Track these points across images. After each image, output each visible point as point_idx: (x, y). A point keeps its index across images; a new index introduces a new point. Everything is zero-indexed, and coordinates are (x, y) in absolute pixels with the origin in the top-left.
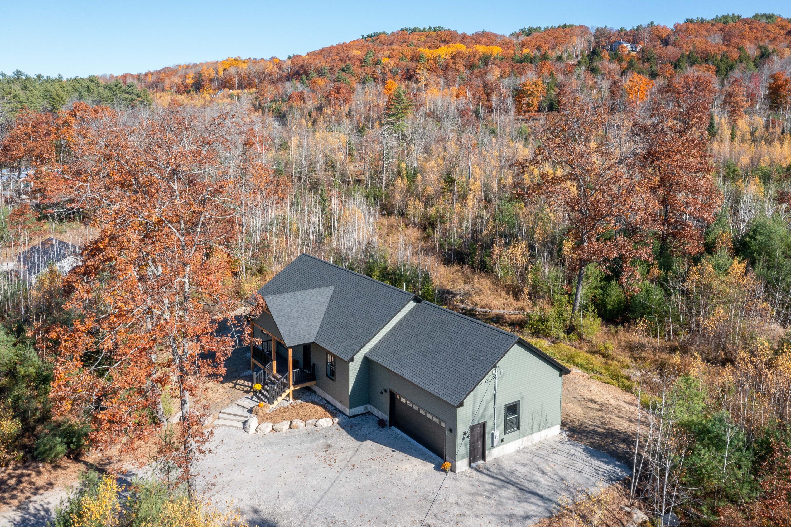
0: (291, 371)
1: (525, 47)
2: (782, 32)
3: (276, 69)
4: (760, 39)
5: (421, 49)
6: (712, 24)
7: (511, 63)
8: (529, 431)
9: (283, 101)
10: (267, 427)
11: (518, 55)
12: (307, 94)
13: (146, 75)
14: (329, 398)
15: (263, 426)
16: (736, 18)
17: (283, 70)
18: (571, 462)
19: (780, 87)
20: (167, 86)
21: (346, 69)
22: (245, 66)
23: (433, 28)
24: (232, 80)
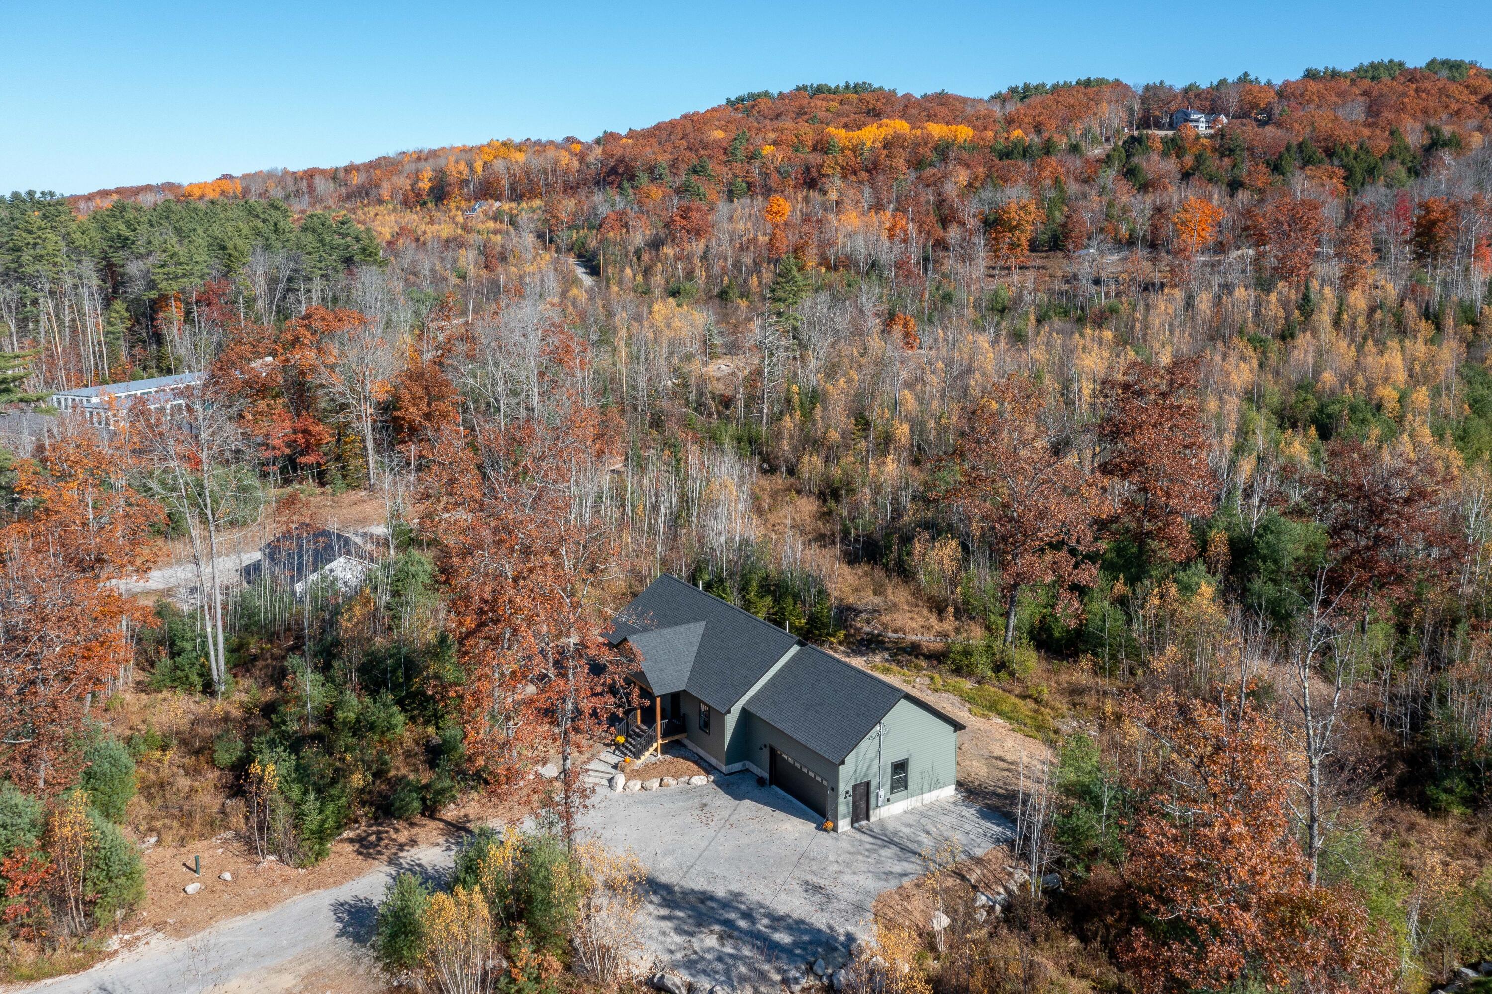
0: (659, 722)
1: (1014, 126)
2: (1473, 98)
3: (576, 164)
4: (1432, 111)
5: (831, 130)
6: (1352, 80)
7: (989, 156)
8: (919, 791)
9: (591, 228)
10: (636, 785)
11: (1002, 141)
12: (631, 215)
13: (348, 170)
14: (702, 753)
15: (631, 783)
16: (1395, 69)
17: (588, 165)
18: (960, 823)
19: (1434, 223)
20: (385, 194)
21: (698, 168)
22: (520, 157)
23: (852, 85)
24: (499, 183)
